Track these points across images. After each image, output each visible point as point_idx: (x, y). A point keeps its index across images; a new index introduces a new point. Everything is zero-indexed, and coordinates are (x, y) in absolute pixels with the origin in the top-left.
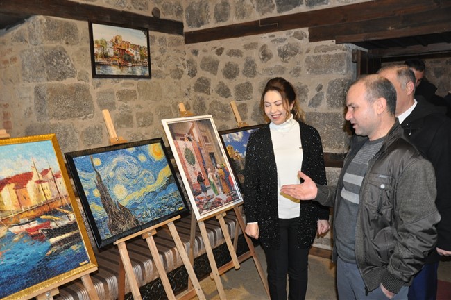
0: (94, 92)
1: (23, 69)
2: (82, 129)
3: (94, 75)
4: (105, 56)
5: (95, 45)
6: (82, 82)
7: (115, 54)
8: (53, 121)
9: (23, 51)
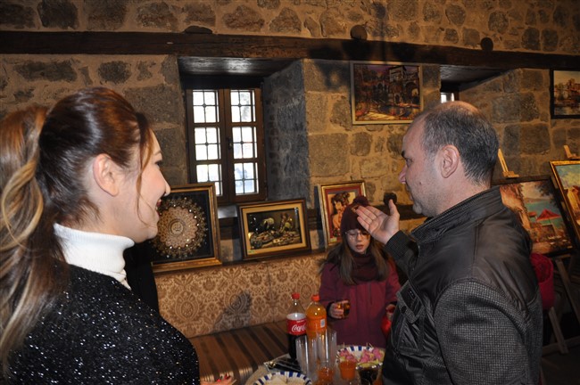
0: (551, 131)
1: (495, 113)
2: (541, 163)
3: (553, 117)
4: (561, 98)
5: (555, 89)
6: (543, 122)
7: (569, 96)
8: (523, 156)
9: (495, 99)
